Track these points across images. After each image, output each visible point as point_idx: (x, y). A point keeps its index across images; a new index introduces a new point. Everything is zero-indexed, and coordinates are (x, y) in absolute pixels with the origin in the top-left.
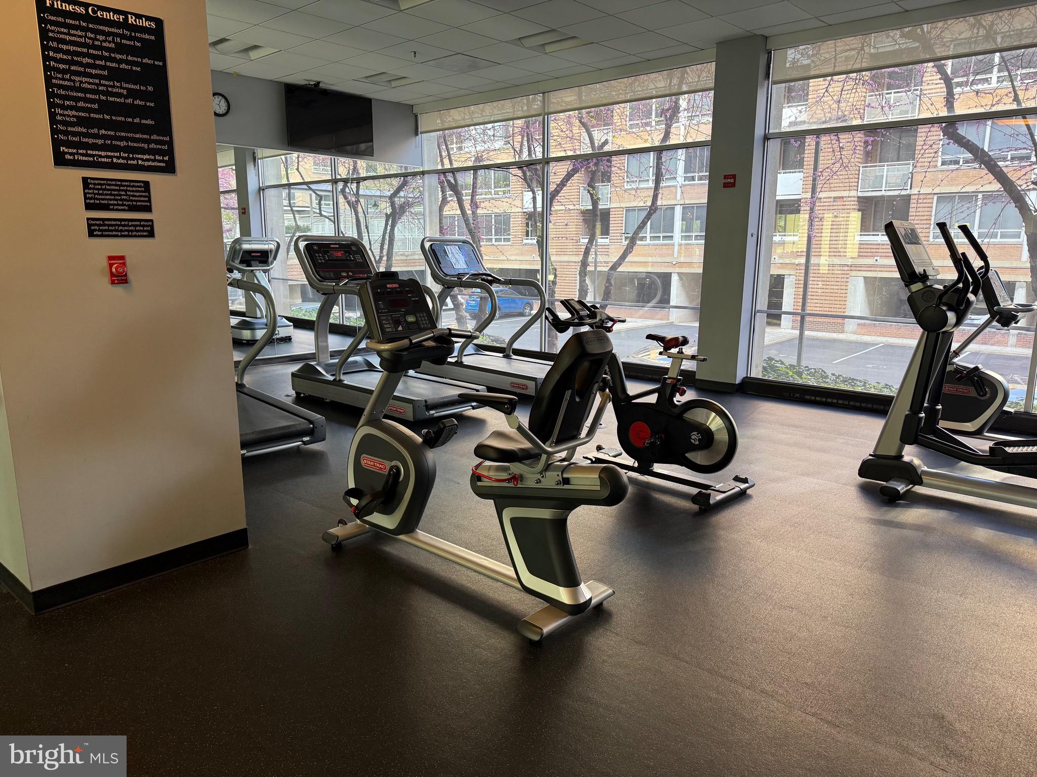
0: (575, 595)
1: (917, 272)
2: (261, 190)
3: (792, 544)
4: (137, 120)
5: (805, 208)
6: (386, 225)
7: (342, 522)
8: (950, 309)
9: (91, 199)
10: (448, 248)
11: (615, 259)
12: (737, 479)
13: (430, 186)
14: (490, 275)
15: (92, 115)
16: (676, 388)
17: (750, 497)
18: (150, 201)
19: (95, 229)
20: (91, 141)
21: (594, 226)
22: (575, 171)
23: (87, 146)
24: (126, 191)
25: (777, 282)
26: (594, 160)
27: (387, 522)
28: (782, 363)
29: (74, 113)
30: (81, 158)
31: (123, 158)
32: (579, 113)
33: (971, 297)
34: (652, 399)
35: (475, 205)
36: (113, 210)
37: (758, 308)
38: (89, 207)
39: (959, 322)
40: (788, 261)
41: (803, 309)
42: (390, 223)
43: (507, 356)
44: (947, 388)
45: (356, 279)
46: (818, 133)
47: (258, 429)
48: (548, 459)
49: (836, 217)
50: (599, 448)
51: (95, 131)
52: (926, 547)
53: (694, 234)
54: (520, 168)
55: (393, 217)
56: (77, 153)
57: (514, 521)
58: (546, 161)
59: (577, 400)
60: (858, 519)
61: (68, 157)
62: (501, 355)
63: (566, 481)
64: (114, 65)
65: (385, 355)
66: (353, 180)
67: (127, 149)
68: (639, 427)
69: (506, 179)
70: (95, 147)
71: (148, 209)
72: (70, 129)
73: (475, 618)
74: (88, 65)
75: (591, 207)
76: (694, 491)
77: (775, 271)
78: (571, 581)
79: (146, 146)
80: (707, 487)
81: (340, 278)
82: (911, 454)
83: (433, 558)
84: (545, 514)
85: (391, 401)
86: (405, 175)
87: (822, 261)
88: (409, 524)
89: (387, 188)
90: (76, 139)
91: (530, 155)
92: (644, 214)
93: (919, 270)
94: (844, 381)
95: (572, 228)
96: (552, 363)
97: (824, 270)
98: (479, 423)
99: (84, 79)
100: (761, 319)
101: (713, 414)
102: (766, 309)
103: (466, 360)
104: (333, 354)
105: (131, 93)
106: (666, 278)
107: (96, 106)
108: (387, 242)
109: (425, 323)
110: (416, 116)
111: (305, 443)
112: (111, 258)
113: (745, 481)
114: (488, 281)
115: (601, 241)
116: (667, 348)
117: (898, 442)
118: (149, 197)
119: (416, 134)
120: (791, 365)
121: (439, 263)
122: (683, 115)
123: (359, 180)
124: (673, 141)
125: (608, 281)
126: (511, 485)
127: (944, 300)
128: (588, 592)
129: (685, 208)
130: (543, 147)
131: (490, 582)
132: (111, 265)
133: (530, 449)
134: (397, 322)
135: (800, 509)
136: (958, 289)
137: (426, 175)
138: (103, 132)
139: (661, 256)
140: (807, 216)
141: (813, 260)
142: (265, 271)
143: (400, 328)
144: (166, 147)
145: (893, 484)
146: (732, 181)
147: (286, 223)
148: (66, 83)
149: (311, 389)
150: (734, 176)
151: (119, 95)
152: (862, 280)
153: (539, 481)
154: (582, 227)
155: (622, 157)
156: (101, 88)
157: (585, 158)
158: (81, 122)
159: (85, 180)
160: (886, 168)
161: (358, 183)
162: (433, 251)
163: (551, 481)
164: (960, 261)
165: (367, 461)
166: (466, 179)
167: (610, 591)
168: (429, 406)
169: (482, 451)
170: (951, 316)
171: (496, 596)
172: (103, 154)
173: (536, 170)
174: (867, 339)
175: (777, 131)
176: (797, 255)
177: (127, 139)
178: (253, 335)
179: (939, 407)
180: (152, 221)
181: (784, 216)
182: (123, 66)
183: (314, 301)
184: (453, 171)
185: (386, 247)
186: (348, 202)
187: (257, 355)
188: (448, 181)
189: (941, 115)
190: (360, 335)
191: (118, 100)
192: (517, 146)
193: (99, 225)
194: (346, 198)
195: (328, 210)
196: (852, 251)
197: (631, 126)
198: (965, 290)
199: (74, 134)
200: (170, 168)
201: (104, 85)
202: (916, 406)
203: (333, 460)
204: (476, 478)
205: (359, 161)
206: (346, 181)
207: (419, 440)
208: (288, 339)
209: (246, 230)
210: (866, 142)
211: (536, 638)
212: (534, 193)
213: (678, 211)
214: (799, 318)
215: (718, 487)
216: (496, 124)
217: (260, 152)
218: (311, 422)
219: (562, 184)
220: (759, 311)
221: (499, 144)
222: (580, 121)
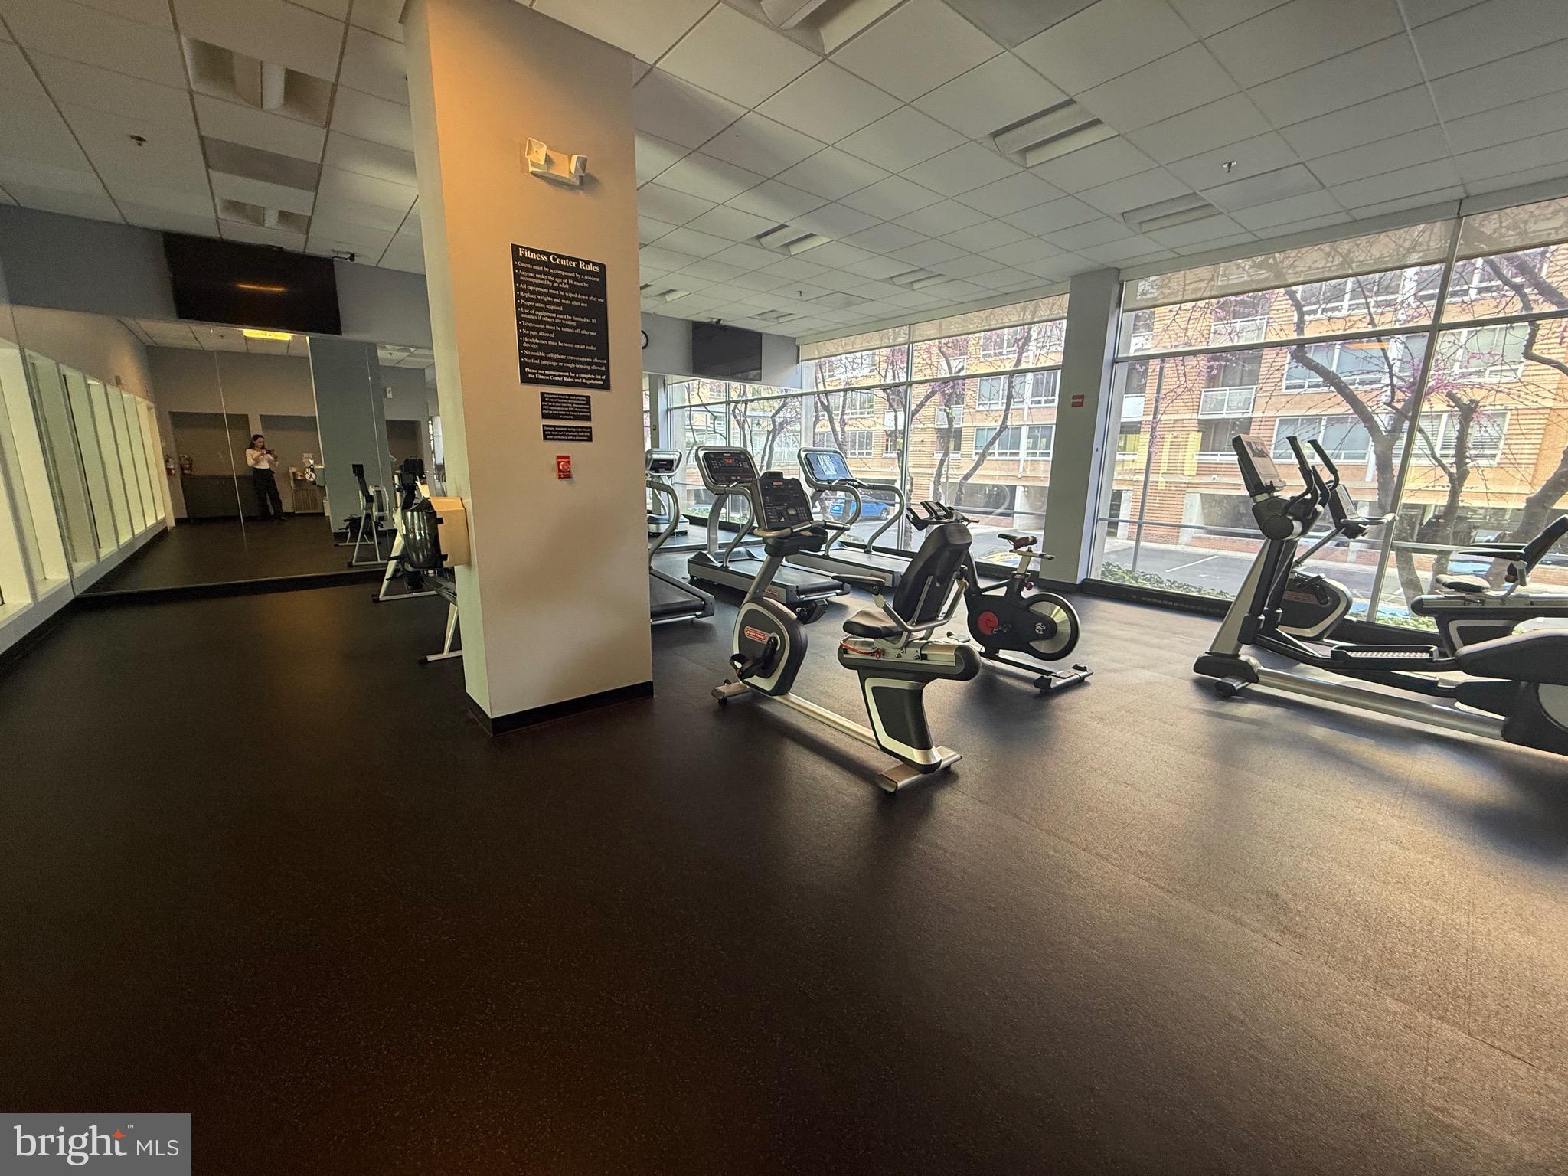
0: (927, 757)
1: (1264, 483)
2: (669, 410)
3: (1128, 728)
4: (583, 347)
5: (1146, 429)
6: (768, 439)
7: (728, 682)
8: (1296, 519)
9: (546, 409)
10: (820, 457)
11: (965, 473)
12: (1076, 667)
13: (806, 406)
14: (856, 481)
15: (550, 343)
16: (1024, 583)
17: (1088, 684)
18: (590, 412)
19: (549, 434)
20: (548, 363)
21: (949, 442)
22: (933, 393)
23: (545, 368)
24: (572, 403)
25: (1117, 496)
26: (951, 384)
27: (766, 684)
28: (1119, 568)
29: (537, 341)
30: (540, 377)
31: (571, 377)
32: (940, 343)
33: (1319, 508)
34: (1001, 592)
35: (843, 422)
36: (562, 419)
37: (1100, 516)
38: (544, 416)
39: (1303, 533)
40: (1127, 477)
41: (1141, 518)
42: (770, 438)
43: (868, 552)
44: (1287, 595)
45: (743, 482)
46: (1163, 357)
47: (661, 603)
48: (908, 637)
49: (1175, 437)
50: (949, 634)
51: (552, 355)
52: (1262, 740)
53: (1038, 452)
54: (884, 390)
55: (773, 433)
56: (538, 373)
57: (874, 689)
58: (910, 384)
59: (938, 585)
60: (1193, 710)
61: (530, 376)
62: (863, 551)
63: (924, 657)
64: (567, 302)
65: (770, 541)
66: (743, 401)
67: (574, 370)
68: (988, 617)
69: (870, 400)
70: (550, 368)
71: (588, 419)
72: (533, 354)
73: (838, 769)
74: (548, 303)
75: (947, 426)
76: (1036, 676)
77: (1115, 487)
78: (924, 744)
79: (588, 367)
80: (1049, 673)
81: (731, 481)
82: (1247, 654)
83: (803, 718)
84: (904, 685)
85: (770, 586)
86: (786, 397)
87: (1160, 480)
88: (783, 688)
89: (769, 408)
90: (537, 362)
91: (894, 378)
92: (993, 434)
93: (1265, 481)
94: (1178, 587)
95: (928, 443)
96: (911, 560)
97: (1161, 486)
98: (841, 608)
99: (545, 314)
100: (1102, 527)
101: (1058, 607)
102: (1107, 517)
103: (832, 555)
104: (721, 546)
105: (580, 326)
106: (1013, 489)
107: (553, 335)
108: (767, 454)
109: (803, 515)
110: (798, 347)
111: (697, 617)
112: (559, 457)
113: (1084, 669)
114: (853, 485)
115: (952, 456)
116: (1017, 547)
117: (1235, 642)
118: (589, 409)
119: (798, 362)
120: (1127, 570)
121: (813, 470)
122: (1032, 345)
123: (746, 402)
124: (1023, 366)
125: (960, 490)
126: (874, 658)
127: (1291, 509)
128: (939, 755)
129: (1032, 429)
130: (907, 373)
131: (850, 741)
132: (559, 463)
133: (894, 627)
134: (780, 515)
135: (1135, 698)
136: (1306, 499)
137: (804, 397)
138: (557, 356)
139: (1008, 469)
140: (1148, 436)
141: (1152, 478)
142: (669, 477)
143: (783, 520)
144: (604, 369)
145: (1228, 680)
146: (1080, 400)
147: (687, 440)
148: (531, 317)
149: (702, 573)
150: (1082, 397)
151: (570, 327)
152: (1199, 496)
153: (899, 656)
154: (937, 444)
155: (975, 380)
156: (557, 321)
157: (945, 381)
158: (541, 348)
159: (542, 394)
160: (1228, 392)
161: (746, 404)
162: (808, 459)
163: (910, 656)
164: (1308, 473)
165: (751, 633)
166: (837, 400)
167: (958, 756)
168: (800, 592)
169: (849, 627)
170: (1297, 526)
171: (857, 754)
172: (557, 373)
173: (899, 391)
174: (1202, 551)
175: (1125, 355)
176: (1135, 472)
177: (575, 362)
178: (658, 529)
179: (1280, 611)
180: (591, 428)
181: (1123, 436)
182: (574, 303)
183: (705, 503)
184: (826, 393)
185: (766, 458)
186: (737, 421)
187: (661, 544)
188: (822, 403)
189: (1290, 338)
190: (742, 532)
191: (568, 330)
192: (883, 373)
193: (551, 431)
194: (735, 417)
195: (721, 427)
196: (1190, 469)
197: (984, 356)
198: (1314, 500)
199: (536, 358)
200: (606, 386)
201: (560, 319)
202: (1256, 609)
203: (720, 632)
204: (843, 651)
205: (748, 385)
206: (737, 402)
207: (795, 616)
208: (684, 533)
209: (655, 443)
210: (1211, 368)
211: (891, 790)
212: (896, 412)
213: (1025, 431)
214: (1136, 526)
215: (1058, 673)
216: (865, 353)
217: (670, 379)
218: (703, 599)
219: (922, 405)
220: (1100, 519)
221: (865, 372)
222: (940, 350)
